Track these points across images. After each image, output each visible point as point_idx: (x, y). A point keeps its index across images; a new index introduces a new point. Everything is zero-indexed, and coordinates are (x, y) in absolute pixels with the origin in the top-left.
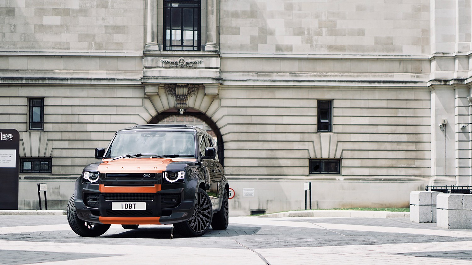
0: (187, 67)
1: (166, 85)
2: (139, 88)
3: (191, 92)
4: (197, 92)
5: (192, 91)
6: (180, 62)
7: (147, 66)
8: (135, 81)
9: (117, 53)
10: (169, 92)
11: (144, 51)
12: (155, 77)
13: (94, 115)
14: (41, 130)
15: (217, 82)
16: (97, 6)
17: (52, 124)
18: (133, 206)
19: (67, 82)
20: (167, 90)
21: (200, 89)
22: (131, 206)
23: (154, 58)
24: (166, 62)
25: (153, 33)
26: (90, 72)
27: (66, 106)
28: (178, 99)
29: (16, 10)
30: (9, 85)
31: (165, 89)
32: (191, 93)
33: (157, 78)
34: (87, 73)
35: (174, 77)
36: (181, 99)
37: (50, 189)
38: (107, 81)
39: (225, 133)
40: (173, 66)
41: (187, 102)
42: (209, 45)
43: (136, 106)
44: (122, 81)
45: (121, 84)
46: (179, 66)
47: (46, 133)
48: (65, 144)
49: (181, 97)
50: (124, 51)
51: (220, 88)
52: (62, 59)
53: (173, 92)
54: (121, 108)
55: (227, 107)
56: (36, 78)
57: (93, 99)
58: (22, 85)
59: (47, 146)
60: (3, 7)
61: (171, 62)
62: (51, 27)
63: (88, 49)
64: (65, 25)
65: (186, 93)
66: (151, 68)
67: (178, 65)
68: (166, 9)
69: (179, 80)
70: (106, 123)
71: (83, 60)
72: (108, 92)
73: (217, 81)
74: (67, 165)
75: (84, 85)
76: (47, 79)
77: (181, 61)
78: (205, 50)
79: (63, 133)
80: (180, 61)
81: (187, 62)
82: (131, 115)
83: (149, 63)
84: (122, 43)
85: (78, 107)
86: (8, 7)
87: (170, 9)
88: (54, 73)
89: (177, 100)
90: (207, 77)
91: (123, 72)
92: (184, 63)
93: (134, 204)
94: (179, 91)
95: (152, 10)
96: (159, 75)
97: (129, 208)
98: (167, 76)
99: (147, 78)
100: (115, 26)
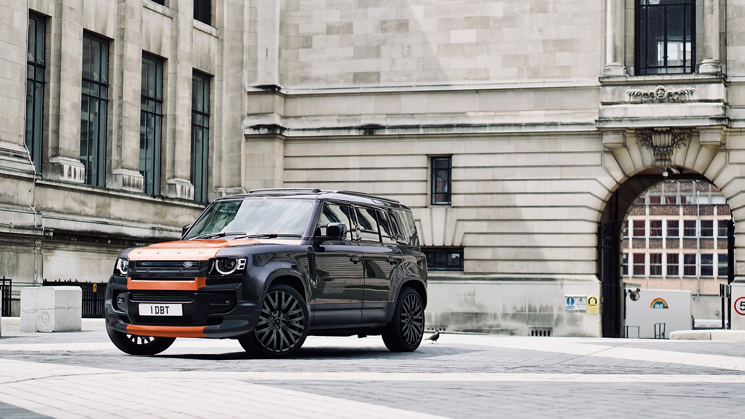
0: (669, 101)
1: (638, 131)
2: (596, 136)
3: (678, 141)
4: (688, 141)
5: (680, 138)
6: (658, 93)
7: (605, 101)
8: (589, 126)
9: (561, 82)
10: (643, 143)
11: (599, 78)
12: (617, 118)
13: (526, 180)
14: (448, 204)
15: (719, 124)
16: (532, 11)
17: (463, 196)
18: (165, 309)
19: (485, 130)
20: (640, 138)
21: (695, 136)
22: (163, 310)
23: (615, 87)
24: (635, 94)
25: (615, 49)
26: (520, 113)
27: (484, 167)
28: (656, 152)
29: (411, 23)
30: (401, 137)
31: (635, 136)
32: (679, 143)
33: (620, 120)
34: (515, 115)
35: (649, 117)
36: (663, 153)
37: (460, 295)
38: (546, 126)
39: (736, 207)
40: (647, 99)
41: (672, 158)
42: (705, 63)
43: (591, 166)
44: (569, 126)
45: (567, 132)
46: (657, 99)
47: (455, 209)
48: (483, 227)
49: (661, 150)
50: (573, 79)
51: (728, 134)
52: (478, 95)
53: (649, 142)
54: (568, 168)
55: (740, 164)
56: (439, 125)
57: (525, 155)
58: (419, 137)
59: (455, 230)
60: (392, 19)
61: (643, 94)
62: (461, 46)
63: (518, 78)
64: (484, 42)
65: (669, 143)
66: (611, 105)
67: (655, 98)
68: (640, 9)
69: (656, 121)
70: (544, 193)
71: (510, 96)
72: (548, 145)
73: (719, 121)
74: (487, 258)
75: (510, 134)
76: (455, 127)
77: (660, 91)
78: (700, 72)
79: (480, 209)
80: (657, 91)
81: (669, 93)
82: (583, 179)
83: (608, 97)
84: (569, 67)
85: (503, 169)
86: (400, 19)
87: (647, 8)
88: (466, 117)
89: (656, 155)
90: (701, 116)
91: (571, 111)
92: (664, 94)
93: (167, 307)
94: (657, 140)
95: (614, 13)
96: (624, 116)
97: (161, 313)
98: (637, 116)
99: (604, 121)
100: (559, 41)
